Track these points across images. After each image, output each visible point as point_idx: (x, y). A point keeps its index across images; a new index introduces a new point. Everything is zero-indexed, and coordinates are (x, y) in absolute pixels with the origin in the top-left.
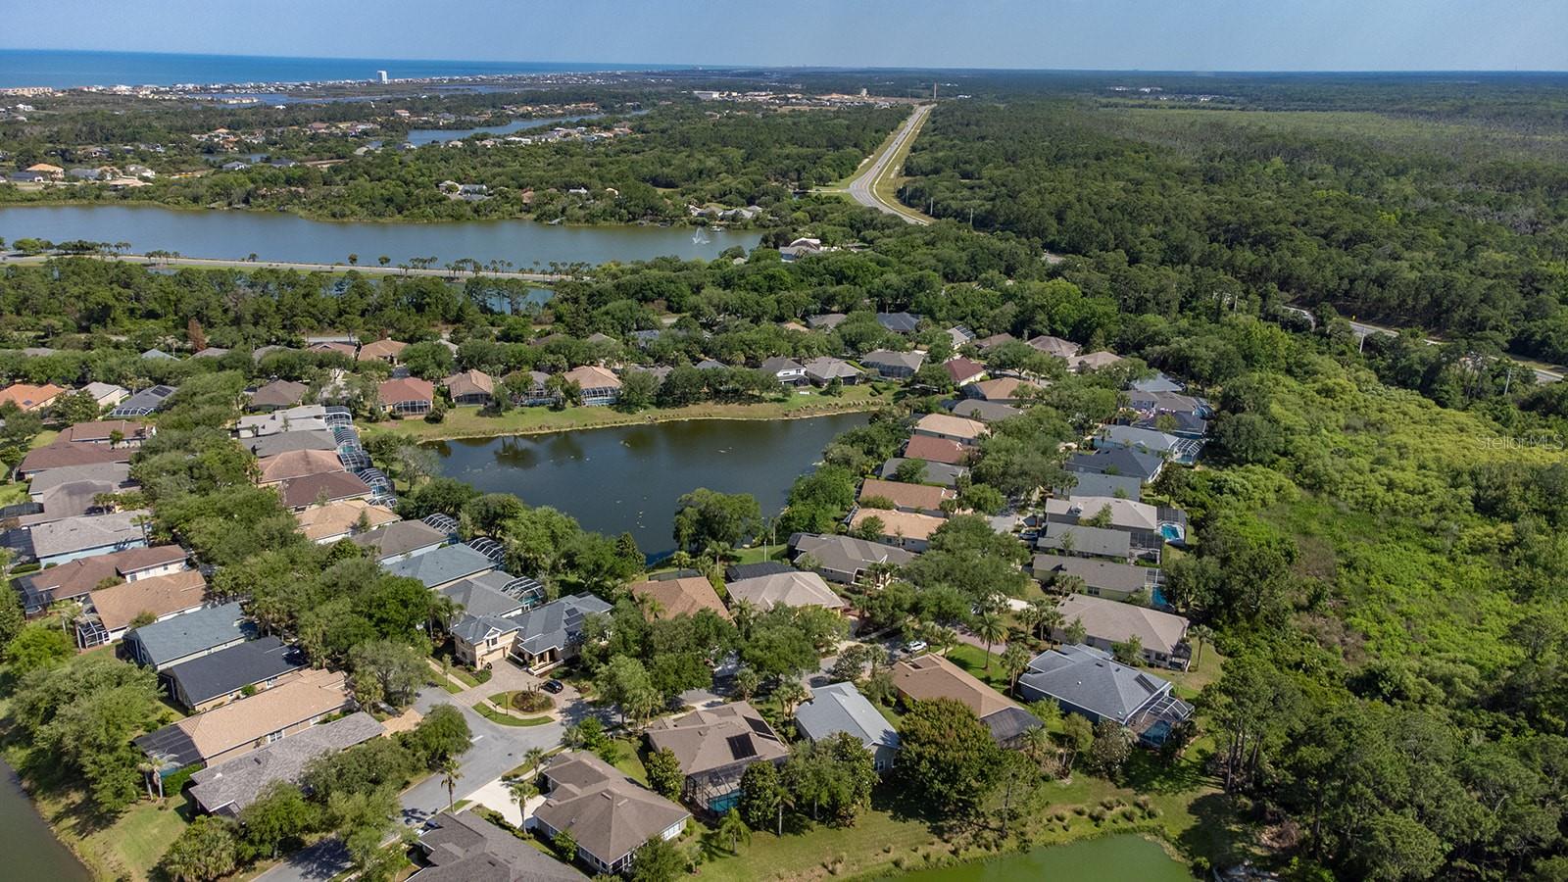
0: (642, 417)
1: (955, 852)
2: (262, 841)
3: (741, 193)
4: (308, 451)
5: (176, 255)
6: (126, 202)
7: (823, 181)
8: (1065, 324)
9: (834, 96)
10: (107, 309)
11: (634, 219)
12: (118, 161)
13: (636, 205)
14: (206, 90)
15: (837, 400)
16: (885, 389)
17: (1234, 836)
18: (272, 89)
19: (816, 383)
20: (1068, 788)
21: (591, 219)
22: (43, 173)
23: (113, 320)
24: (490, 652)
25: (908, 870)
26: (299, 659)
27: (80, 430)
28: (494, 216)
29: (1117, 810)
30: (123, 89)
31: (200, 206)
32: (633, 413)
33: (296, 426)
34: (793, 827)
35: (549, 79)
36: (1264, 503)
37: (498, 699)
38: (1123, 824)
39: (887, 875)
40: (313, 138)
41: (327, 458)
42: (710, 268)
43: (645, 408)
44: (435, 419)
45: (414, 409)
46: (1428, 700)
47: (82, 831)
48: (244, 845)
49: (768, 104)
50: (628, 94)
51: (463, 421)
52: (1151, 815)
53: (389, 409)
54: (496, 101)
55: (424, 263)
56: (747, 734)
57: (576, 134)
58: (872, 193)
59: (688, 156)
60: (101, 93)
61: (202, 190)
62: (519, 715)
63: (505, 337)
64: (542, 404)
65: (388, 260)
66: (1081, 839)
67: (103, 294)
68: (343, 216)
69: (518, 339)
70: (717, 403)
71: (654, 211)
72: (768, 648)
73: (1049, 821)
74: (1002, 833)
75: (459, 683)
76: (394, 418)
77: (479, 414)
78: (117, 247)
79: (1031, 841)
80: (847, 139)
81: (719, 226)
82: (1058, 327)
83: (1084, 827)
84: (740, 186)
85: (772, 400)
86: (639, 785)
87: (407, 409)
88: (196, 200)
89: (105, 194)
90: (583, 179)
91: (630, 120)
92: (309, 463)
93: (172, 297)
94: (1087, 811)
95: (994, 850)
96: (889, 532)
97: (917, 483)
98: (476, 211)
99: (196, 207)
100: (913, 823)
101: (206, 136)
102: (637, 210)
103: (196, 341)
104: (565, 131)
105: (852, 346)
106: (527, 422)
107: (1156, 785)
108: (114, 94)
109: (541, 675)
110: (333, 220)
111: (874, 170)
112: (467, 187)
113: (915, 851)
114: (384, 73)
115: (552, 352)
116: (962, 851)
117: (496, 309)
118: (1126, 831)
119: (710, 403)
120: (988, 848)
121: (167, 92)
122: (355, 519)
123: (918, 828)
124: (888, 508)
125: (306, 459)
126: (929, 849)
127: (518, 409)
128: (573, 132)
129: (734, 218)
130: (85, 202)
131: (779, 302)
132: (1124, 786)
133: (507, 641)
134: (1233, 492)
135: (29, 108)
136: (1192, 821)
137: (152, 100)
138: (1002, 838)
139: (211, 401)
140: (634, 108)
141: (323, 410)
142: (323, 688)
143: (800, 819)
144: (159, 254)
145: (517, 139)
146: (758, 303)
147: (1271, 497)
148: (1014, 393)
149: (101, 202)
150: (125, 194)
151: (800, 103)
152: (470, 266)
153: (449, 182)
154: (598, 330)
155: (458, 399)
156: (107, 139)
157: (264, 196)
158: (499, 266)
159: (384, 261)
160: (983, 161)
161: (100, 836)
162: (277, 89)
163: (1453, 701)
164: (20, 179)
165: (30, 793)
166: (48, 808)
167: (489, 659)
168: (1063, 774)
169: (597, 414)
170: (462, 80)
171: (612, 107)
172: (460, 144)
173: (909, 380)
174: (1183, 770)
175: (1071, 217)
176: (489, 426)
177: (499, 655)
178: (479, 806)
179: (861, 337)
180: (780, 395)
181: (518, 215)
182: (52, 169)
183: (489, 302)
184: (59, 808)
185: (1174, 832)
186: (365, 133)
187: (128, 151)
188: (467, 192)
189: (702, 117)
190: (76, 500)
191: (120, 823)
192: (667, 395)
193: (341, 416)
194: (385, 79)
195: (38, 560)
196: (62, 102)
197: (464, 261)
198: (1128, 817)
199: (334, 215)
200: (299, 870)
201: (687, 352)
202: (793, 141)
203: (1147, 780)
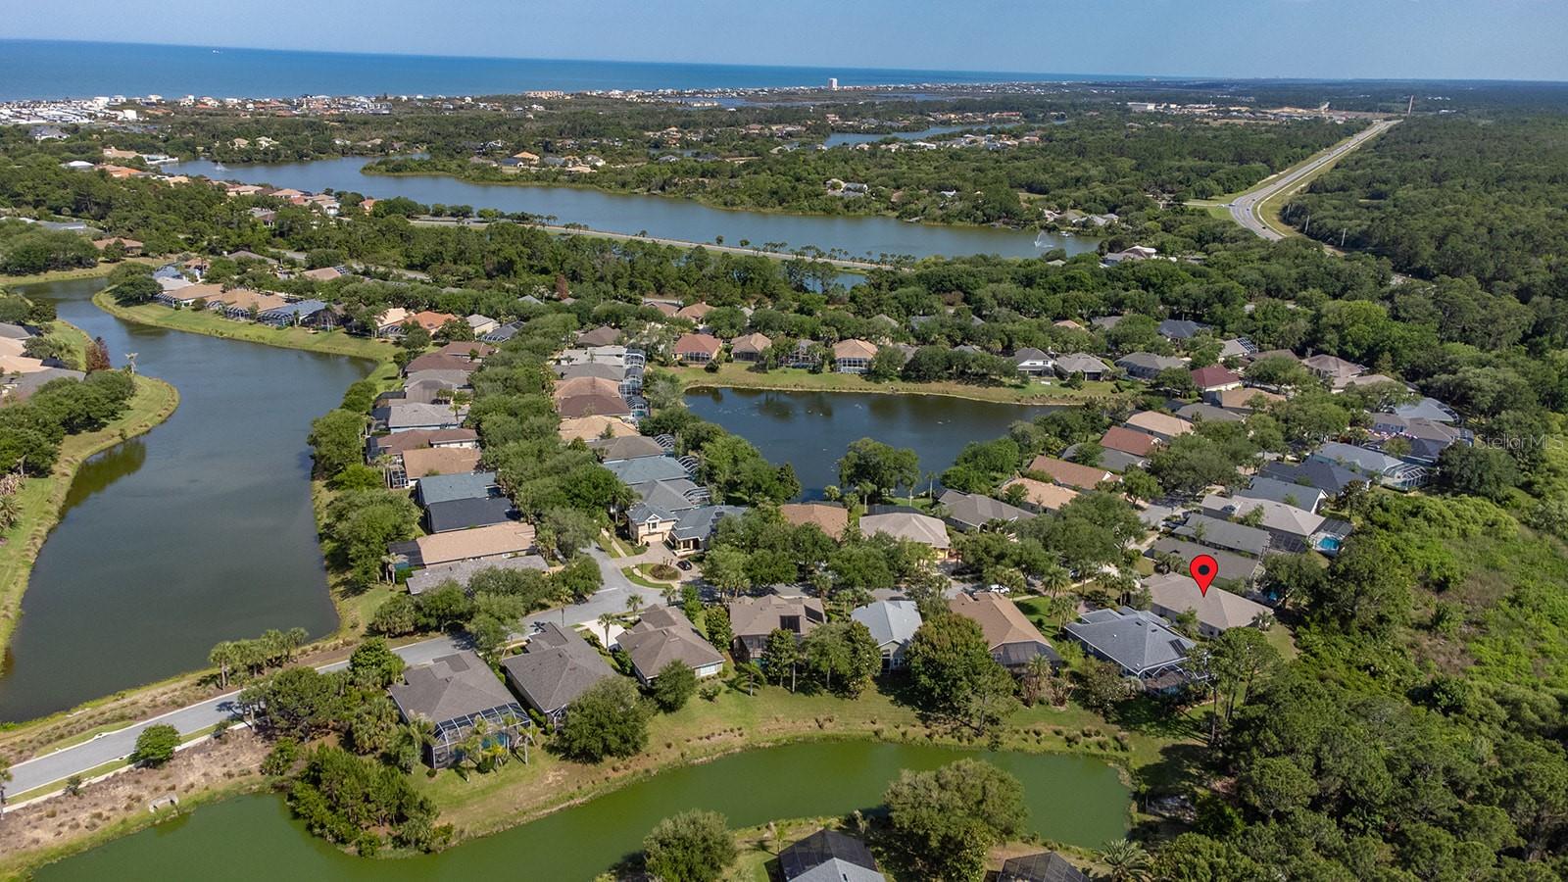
0: (885, 388)
1: (929, 736)
2: (431, 615)
3: (1104, 201)
4: (598, 379)
5: (586, 227)
6: (574, 185)
7: (1204, 194)
8: (1357, 345)
9: (1287, 109)
10: (511, 263)
11: (988, 221)
12: (581, 152)
13: (993, 208)
14: (681, 94)
15: (1076, 393)
16: (1129, 388)
17: (1188, 776)
18: (735, 94)
19: (1059, 373)
20: (1060, 714)
21: (946, 219)
22: (524, 160)
23: (515, 272)
24: (650, 534)
25: (885, 740)
26: (515, 516)
27: (456, 347)
28: (862, 212)
29: (1095, 739)
30: (617, 93)
31: (627, 191)
32: (878, 383)
33: (599, 360)
34: (805, 689)
35: (990, 89)
36: (1464, 534)
37: (641, 567)
38: (1094, 750)
39: (866, 740)
40: (744, 137)
41: (611, 387)
42: (1020, 266)
43: (891, 380)
44: (712, 369)
45: (697, 359)
46: (1486, 719)
47: (344, 595)
48: (420, 615)
49: (1205, 116)
50: (1055, 104)
51: (736, 374)
52: (1124, 748)
53: (679, 357)
54: (923, 109)
55: (774, 247)
56: (798, 617)
57: (983, 141)
58: (1255, 208)
59: (1074, 165)
60: (599, 97)
61: (629, 178)
62: (650, 579)
63: (801, 311)
64: (803, 367)
65: (747, 243)
66: (1051, 753)
67: (510, 252)
68: (733, 205)
69: (810, 313)
70: (959, 383)
71: (1009, 215)
72: (849, 560)
73: (1027, 733)
74: (979, 733)
75: (620, 551)
76: (681, 364)
77: (750, 369)
78: (548, 219)
79: (1002, 743)
80: (1257, 153)
81: (1068, 231)
82: (1349, 348)
83: (1058, 745)
84: (1106, 195)
85: (1011, 386)
86: (700, 635)
87: (692, 359)
88: (624, 185)
89: (561, 177)
90: (958, 183)
91: (1044, 129)
92: (594, 387)
93: (559, 258)
94: (1065, 733)
95: (965, 742)
96: (1031, 499)
97: (1091, 466)
98: (847, 207)
99: (623, 192)
100: (907, 709)
101: (659, 134)
102: (992, 212)
103: (562, 291)
104: (973, 137)
105: (1113, 346)
106: (789, 380)
107: (1144, 727)
108: (609, 97)
109: (682, 557)
110: (724, 207)
111: (1272, 188)
112: (850, 185)
113: (897, 727)
114: (835, 80)
115: (827, 325)
116: (936, 737)
117: (810, 288)
118: (1095, 756)
119: (952, 382)
120: (960, 740)
121: (649, 96)
122: (603, 429)
123: (909, 712)
124: (1046, 482)
125: (593, 384)
126: (910, 730)
127: (784, 368)
128: (979, 138)
129: (1084, 225)
130: (545, 183)
131: (1064, 301)
132: (1114, 723)
133: (666, 528)
134: (1429, 519)
135: (541, 108)
136: (1159, 759)
137: (636, 103)
138: (977, 736)
139: (545, 335)
140: (1057, 118)
141: (624, 351)
142: (520, 534)
143: (815, 685)
144: (574, 226)
145: (922, 144)
146: (1041, 301)
147: (1476, 530)
148: (1250, 403)
149: (557, 184)
150: (575, 179)
151: (1241, 115)
152: (814, 252)
153: (835, 180)
154: (882, 311)
155: (737, 356)
156: (583, 135)
157: (676, 185)
158: (836, 254)
159: (745, 243)
160: (1404, 180)
161: (353, 599)
162: (738, 94)
163: (1514, 724)
164: (507, 164)
165: (327, 568)
166: (332, 579)
167: (650, 539)
168: (1061, 701)
169: (849, 380)
170: (907, 88)
171: (1035, 116)
172: (866, 147)
173: (1154, 382)
174: (1179, 723)
175: (1455, 242)
176: (757, 380)
177: (659, 538)
178: (588, 630)
179: (1126, 338)
180: (1018, 382)
181: (884, 212)
182: (530, 156)
183: (806, 281)
184: (339, 580)
185: (1136, 764)
186: (789, 134)
187: (593, 145)
188: (848, 189)
189: (1120, 126)
190: (428, 392)
191: (367, 593)
192: (914, 371)
193: (637, 357)
194: (835, 86)
195: (389, 429)
196: (567, 104)
197: (808, 248)
198: (1102, 746)
199: (726, 204)
200: (454, 642)
201: (948, 336)
202: (1193, 153)
203: (1139, 722)
